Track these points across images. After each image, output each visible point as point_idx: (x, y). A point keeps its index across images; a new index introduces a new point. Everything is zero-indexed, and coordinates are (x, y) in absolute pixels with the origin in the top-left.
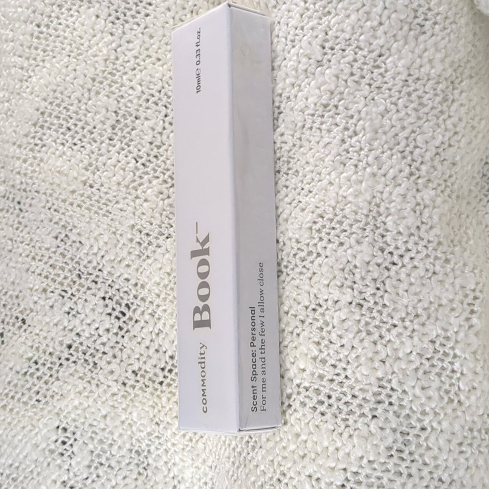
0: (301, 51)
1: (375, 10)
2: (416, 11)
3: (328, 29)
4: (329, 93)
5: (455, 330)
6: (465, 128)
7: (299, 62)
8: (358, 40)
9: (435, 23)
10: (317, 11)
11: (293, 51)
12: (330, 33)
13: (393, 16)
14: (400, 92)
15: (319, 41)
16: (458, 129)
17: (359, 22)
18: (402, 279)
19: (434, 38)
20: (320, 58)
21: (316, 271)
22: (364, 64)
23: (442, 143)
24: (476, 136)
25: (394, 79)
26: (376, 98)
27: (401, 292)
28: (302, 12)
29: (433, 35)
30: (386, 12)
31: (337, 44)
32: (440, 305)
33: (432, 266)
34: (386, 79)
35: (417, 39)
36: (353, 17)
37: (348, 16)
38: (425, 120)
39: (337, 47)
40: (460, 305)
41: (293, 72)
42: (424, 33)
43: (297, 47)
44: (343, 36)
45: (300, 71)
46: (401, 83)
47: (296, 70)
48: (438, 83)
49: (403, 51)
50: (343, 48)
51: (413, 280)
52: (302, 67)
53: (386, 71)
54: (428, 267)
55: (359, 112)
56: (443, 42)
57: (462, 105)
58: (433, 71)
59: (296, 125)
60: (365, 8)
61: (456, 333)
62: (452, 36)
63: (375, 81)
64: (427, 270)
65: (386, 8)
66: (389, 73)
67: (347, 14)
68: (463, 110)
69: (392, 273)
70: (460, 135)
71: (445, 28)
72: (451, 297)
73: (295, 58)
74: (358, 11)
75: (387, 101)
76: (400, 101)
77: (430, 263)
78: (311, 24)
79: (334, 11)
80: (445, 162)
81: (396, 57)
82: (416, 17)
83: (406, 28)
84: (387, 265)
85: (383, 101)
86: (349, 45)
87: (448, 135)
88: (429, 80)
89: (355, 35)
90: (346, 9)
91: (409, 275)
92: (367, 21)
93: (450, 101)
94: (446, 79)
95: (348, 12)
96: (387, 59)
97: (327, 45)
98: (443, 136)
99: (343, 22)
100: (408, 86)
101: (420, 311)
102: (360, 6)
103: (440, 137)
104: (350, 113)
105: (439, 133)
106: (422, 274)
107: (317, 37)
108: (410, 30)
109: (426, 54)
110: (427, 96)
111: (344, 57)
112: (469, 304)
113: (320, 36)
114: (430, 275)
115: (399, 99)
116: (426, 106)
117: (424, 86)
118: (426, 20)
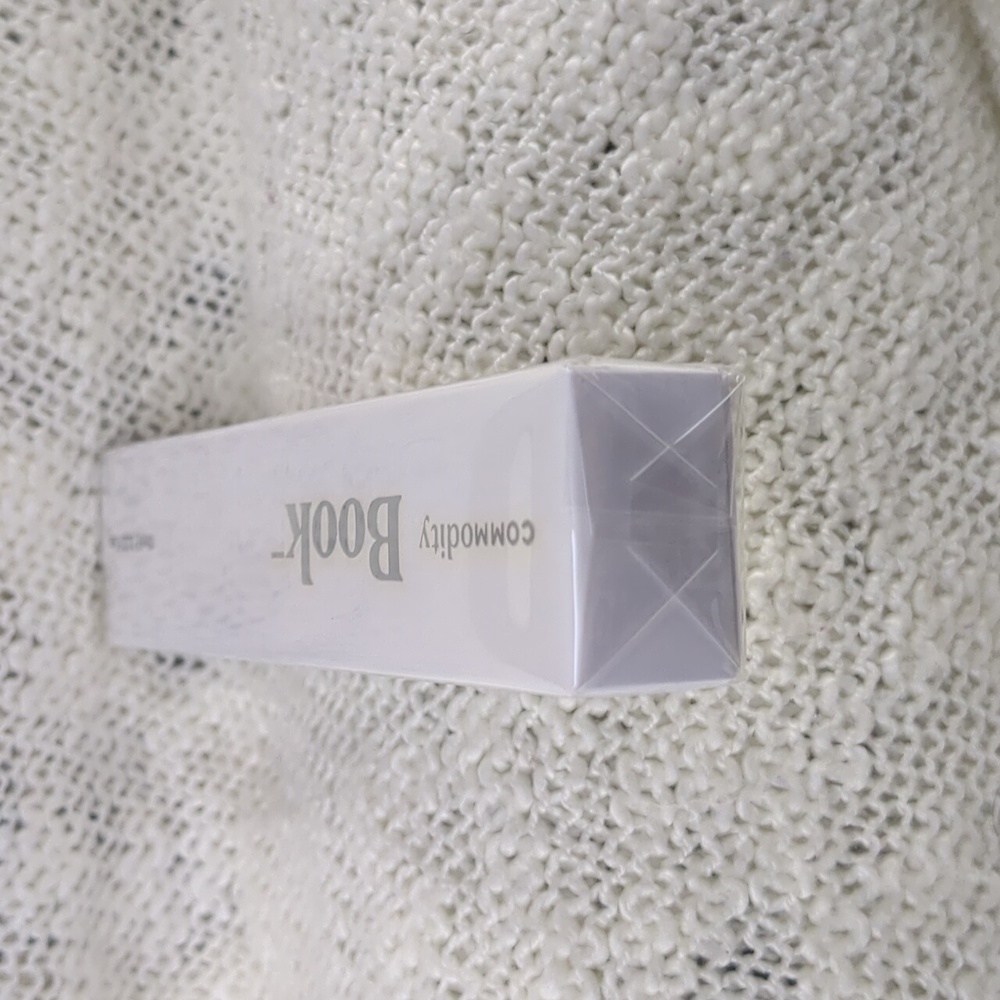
0: (416, 144)
1: (588, 25)
2: (696, 25)
3: (476, 82)
4: (481, 256)
5: (805, 894)
6: (844, 338)
7: (412, 175)
8: (546, 109)
9: (753, 55)
10: (446, 30)
11: (397, 143)
12: (481, 91)
13: (638, 39)
14: (658, 250)
15: (454, 116)
16: (821, 344)
17: (551, 60)
18: (661, 756)
19: (748, 95)
20: (459, 162)
21: (452, 728)
22: (567, 173)
23: (779, 384)
24: (889, 355)
25: (643, 213)
26: (595, 269)
27: (657, 790)
28: (414, 32)
29: (747, 87)
30: (618, 30)
31: (499, 123)
32: (767, 829)
33: (742, 724)
34: (622, 215)
35: (702, 101)
36: (536, 44)
37: (522, 44)
38: (725, 324)
39: (498, 132)
40: (819, 829)
41: (400, 203)
42: (724, 83)
43: (406, 134)
44: (510, 97)
45: (413, 197)
46: (660, 225)
47: (405, 194)
48: (763, 219)
49: (665, 136)
50: (513, 131)
51: (688, 760)
52: (417, 187)
53: (623, 192)
54: (733, 727)
55: (554, 306)
56: (774, 104)
57: (839, 275)
58: (746, 187)
59: (407, 343)
60: (564, 20)
61: (808, 902)
62: (806, 85)
63: (595, 221)
64: (730, 735)
65: (617, 21)
66: (628, 198)
67: (518, 39)
68: (839, 291)
69: (635, 740)
70: (831, 359)
71: (783, 65)
72: (795, 807)
73: (401, 165)
74: (546, 27)
75: (625, 277)
76: (659, 274)
77: (740, 715)
78: (435, 68)
79: (486, 27)
80: (788, 439)
81: (646, 151)
82: (699, 42)
83: (672, 70)
84: (621, 717)
85: (612, 278)
86: (529, 124)
87: (792, 361)
88: (736, 211)
89: (540, 97)
90: (517, 24)
91: (679, 747)
92: (570, 54)
93: (801, 266)
94: (790, 206)
95: (522, 32)
96: (623, 158)
97: (475, 126)
98: (780, 365)
99: (509, 59)
100: (681, 231)
101: (707, 843)
102: (553, 16)
103: (770, 370)
104: (533, 309)
105: (766, 360)
106: (714, 745)
107: (449, 105)
108: (686, 76)
109: (728, 141)
110: (733, 256)
111: (514, 157)
112: (848, 829)
113: (457, 103)
114: (737, 748)
115: (654, 269)
116: (730, 284)
117: (724, 228)
118: (726, 47)
